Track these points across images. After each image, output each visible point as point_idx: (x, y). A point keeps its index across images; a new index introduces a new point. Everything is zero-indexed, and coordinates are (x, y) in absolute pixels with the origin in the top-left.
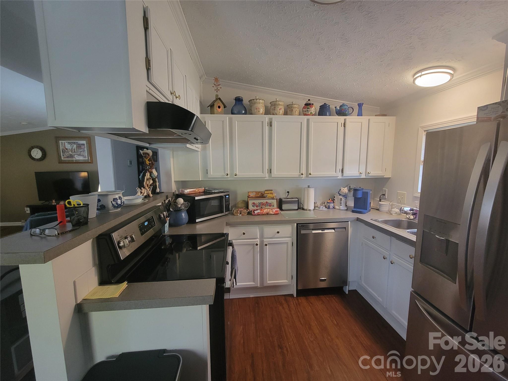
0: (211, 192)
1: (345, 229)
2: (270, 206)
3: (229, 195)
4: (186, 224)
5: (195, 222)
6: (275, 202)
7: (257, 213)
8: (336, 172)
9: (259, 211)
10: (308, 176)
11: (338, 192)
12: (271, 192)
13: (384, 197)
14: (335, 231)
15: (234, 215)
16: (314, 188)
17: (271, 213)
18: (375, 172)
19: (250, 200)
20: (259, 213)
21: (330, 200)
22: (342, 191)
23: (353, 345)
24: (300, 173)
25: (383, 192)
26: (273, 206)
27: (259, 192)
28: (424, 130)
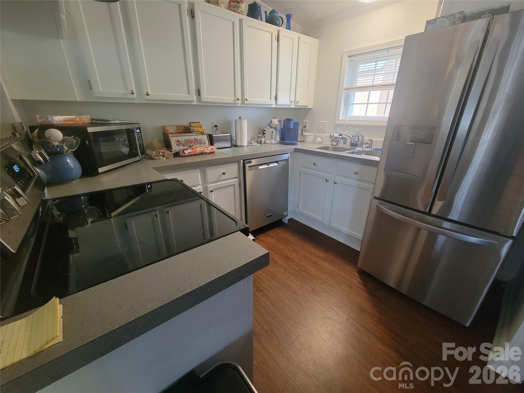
0: (106, 122)
1: (286, 161)
2: (200, 143)
3: (139, 128)
4: (79, 178)
5: (97, 174)
6: (205, 138)
7: (188, 153)
8: (271, 99)
9: (190, 150)
10: (244, 103)
11: (269, 124)
12: (198, 124)
13: (305, 129)
14: (278, 164)
15: (153, 159)
16: (247, 120)
17: (207, 151)
18: (303, 102)
19: (171, 137)
20: (190, 152)
21: (260, 134)
22: (274, 123)
23: (314, 261)
24: (235, 97)
25: (304, 124)
26: (205, 143)
27: (181, 126)
28: (348, 55)
